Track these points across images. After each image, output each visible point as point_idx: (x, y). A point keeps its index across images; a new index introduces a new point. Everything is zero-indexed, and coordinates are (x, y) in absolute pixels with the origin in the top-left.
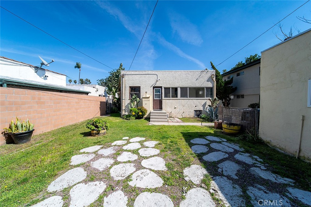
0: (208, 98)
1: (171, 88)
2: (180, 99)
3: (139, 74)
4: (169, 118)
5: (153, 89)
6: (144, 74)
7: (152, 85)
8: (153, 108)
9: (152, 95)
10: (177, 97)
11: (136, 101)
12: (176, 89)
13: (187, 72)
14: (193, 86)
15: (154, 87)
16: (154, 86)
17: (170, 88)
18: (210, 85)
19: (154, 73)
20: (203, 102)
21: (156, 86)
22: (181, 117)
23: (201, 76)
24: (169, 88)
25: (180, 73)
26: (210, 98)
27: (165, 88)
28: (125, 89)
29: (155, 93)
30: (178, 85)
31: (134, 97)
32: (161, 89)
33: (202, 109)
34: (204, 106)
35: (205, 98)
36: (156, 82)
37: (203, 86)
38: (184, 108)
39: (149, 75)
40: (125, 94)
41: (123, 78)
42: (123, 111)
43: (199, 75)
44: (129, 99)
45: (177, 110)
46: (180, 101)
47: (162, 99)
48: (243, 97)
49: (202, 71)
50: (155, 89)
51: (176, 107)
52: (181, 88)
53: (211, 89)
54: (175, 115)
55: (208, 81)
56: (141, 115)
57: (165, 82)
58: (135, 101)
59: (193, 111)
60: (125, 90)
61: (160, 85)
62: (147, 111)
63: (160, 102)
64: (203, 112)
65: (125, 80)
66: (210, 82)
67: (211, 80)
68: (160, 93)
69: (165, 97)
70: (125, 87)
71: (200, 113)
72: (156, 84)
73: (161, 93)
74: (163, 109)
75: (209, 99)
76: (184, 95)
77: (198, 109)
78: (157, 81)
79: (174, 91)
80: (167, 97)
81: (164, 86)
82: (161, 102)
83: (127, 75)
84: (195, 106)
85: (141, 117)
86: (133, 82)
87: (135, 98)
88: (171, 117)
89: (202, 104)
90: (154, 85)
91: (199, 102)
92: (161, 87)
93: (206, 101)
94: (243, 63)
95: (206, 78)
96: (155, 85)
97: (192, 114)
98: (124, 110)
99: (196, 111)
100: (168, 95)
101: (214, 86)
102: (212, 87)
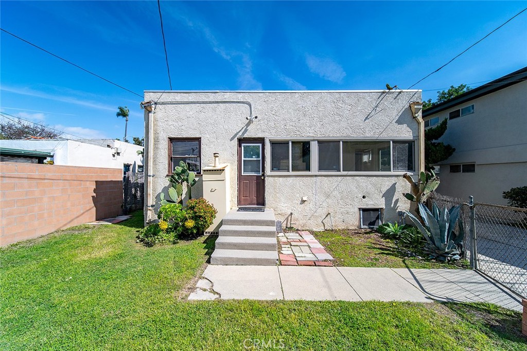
0: (403, 173)
1: (290, 143)
2: (316, 176)
3: (198, 103)
4: (285, 231)
5: (240, 146)
6: (210, 103)
7: (236, 135)
8: (239, 203)
9: (236, 163)
10: (308, 168)
11: (187, 180)
12: (304, 147)
13: (337, 96)
14: (355, 136)
15: (240, 141)
16: (242, 137)
17: (288, 143)
18: (405, 133)
19: (240, 97)
20: (386, 184)
21: (246, 136)
22: (321, 229)
23: (381, 106)
24: (286, 143)
25: (317, 97)
26: (409, 174)
27: (273, 143)
28: (155, 144)
29: (243, 158)
30: (311, 135)
31: (179, 169)
32: (260, 145)
33: (381, 203)
34: (389, 194)
35: (392, 173)
36: (248, 125)
37: (385, 136)
38: (330, 201)
39: (227, 105)
40: (154, 161)
41: (150, 112)
42: (149, 212)
43: (374, 104)
44: (167, 176)
45: (308, 207)
46: (318, 183)
47: (263, 175)
48: (473, 171)
49: (383, 93)
50: (243, 145)
51: (305, 199)
52: (320, 142)
53: (410, 145)
54: (301, 222)
55: (399, 122)
56: (195, 227)
57: (272, 124)
58: (183, 181)
59: (357, 210)
60: (156, 148)
61: (260, 135)
62: (213, 214)
63: (258, 184)
64: (385, 213)
65: (155, 120)
66: (405, 125)
67: (409, 118)
68: (259, 157)
69: (272, 170)
70: (156, 140)
71: (378, 218)
72: (246, 130)
73: (261, 158)
74: (267, 205)
75: (405, 176)
76: (329, 162)
77: (369, 204)
78: (250, 122)
79: (299, 151)
80: (279, 170)
81: (269, 136)
82: (260, 184)
83: (163, 103)
84: (361, 196)
85: (192, 233)
86: (180, 124)
87: (183, 171)
88: (290, 229)
89: (384, 189)
90: (240, 134)
91: (374, 185)
92: (261, 140)
93: (393, 180)
94: (432, 102)
95: (395, 114)
96: (243, 134)
97: (353, 220)
98: (152, 206)
99: (364, 210)
100: (283, 162)
101: (418, 137)
102: (411, 138)
